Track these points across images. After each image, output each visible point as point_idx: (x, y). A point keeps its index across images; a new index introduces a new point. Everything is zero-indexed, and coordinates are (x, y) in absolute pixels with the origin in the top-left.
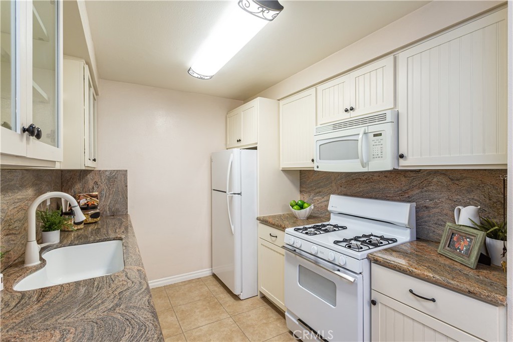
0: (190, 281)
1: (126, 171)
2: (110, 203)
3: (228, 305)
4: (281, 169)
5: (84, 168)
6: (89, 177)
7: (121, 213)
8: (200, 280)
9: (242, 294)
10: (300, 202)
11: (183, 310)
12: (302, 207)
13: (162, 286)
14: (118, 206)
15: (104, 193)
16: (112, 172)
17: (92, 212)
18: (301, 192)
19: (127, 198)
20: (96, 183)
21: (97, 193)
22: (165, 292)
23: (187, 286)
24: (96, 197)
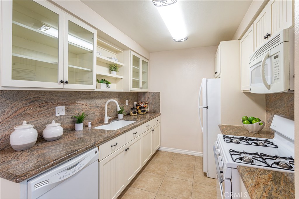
0: (189, 156)
1: (159, 93)
2: (153, 107)
3: (197, 176)
4: (242, 91)
5: (130, 91)
6: (146, 95)
7: (157, 112)
8: (195, 157)
9: (208, 173)
10: (251, 118)
11: (173, 167)
12: (251, 122)
13: (175, 152)
14: (156, 108)
15: (151, 102)
16: (154, 93)
17: (142, 109)
18: (267, 111)
19: (160, 105)
20: (148, 98)
21: (148, 102)
22: (174, 155)
23: (186, 157)
24: (147, 103)
